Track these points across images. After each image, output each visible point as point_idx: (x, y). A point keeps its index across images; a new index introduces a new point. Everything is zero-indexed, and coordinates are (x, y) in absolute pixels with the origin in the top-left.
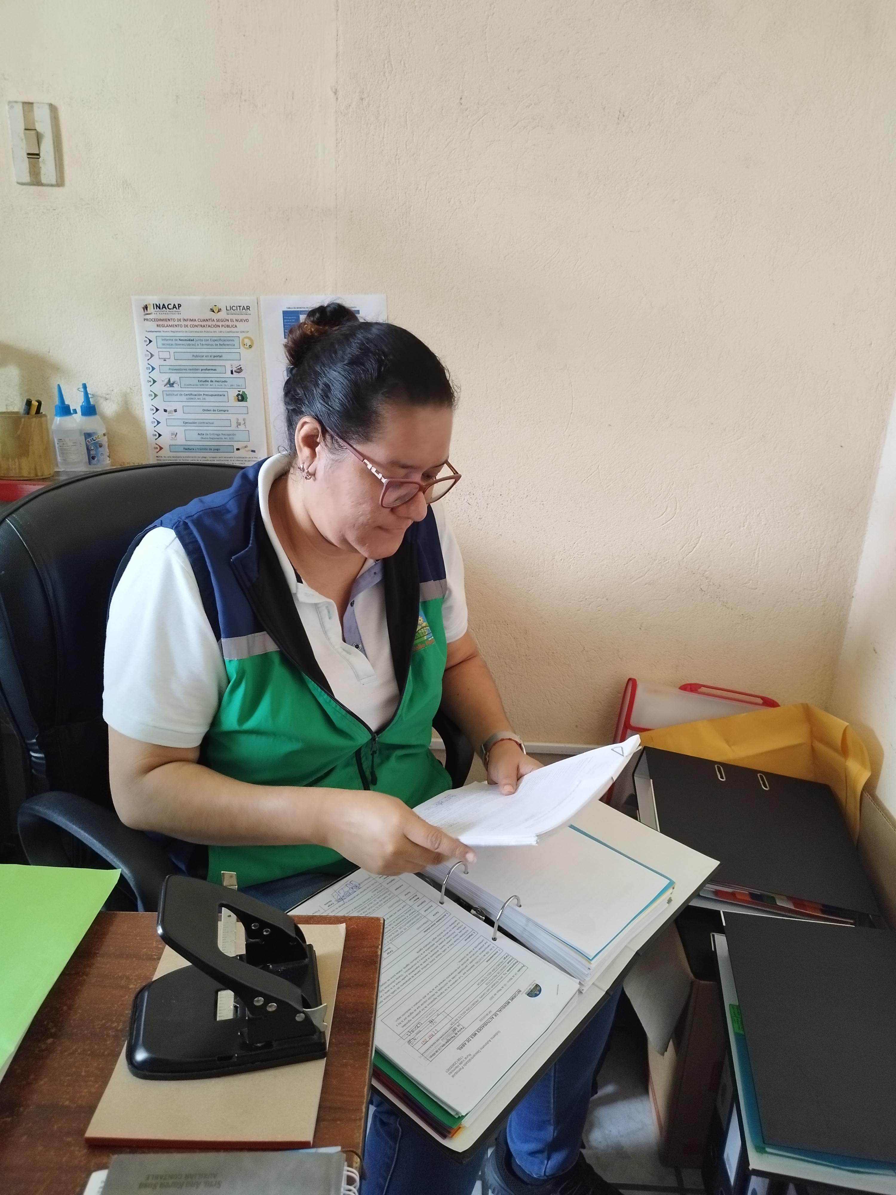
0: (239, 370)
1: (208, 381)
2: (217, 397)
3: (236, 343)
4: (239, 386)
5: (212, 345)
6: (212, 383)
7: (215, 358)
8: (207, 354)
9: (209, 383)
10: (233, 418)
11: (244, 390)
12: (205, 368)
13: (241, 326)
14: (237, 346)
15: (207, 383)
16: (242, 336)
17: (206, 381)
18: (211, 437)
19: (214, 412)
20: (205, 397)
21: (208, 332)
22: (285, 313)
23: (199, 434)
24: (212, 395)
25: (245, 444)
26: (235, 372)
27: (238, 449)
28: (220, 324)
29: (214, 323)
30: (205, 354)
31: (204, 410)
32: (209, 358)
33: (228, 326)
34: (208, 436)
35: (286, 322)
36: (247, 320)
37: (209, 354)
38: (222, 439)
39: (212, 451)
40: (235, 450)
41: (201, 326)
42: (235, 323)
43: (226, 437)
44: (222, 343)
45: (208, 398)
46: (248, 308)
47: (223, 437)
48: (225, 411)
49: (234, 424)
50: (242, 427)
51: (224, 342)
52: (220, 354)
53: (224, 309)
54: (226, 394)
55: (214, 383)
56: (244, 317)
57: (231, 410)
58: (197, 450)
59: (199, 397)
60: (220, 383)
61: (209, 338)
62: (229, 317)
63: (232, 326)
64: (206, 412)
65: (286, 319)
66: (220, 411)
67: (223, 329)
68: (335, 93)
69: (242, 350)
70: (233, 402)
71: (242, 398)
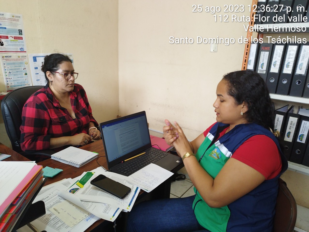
0: (25, 69)
2: (21, 74)
3: (24, 63)
4: (25, 72)
5: (19, 64)
9: (19, 72)
10: (24, 78)
12: (17, 69)
13: (25, 60)
16: (25, 62)
18: (20, 83)
19: (20, 78)
21: (18, 61)
22: (33, 57)
23: (17, 83)
24: (19, 74)
25: (27, 84)
28: (20, 60)
37: (18, 66)
40: (25, 85)
41: (16, 60)
46: (26, 56)
47: (23, 82)
49: (25, 80)
50: (26, 80)
51: (21, 63)
52: (21, 66)
53: (21, 57)
56: (25, 58)
57: (24, 77)
58: (17, 86)
59: (17, 75)
60: (21, 72)
62: (22, 58)
63: (23, 60)
64: (18, 78)
66: (22, 77)
67: (21, 61)
69: (25, 65)
70: (24, 75)
71: (26, 74)
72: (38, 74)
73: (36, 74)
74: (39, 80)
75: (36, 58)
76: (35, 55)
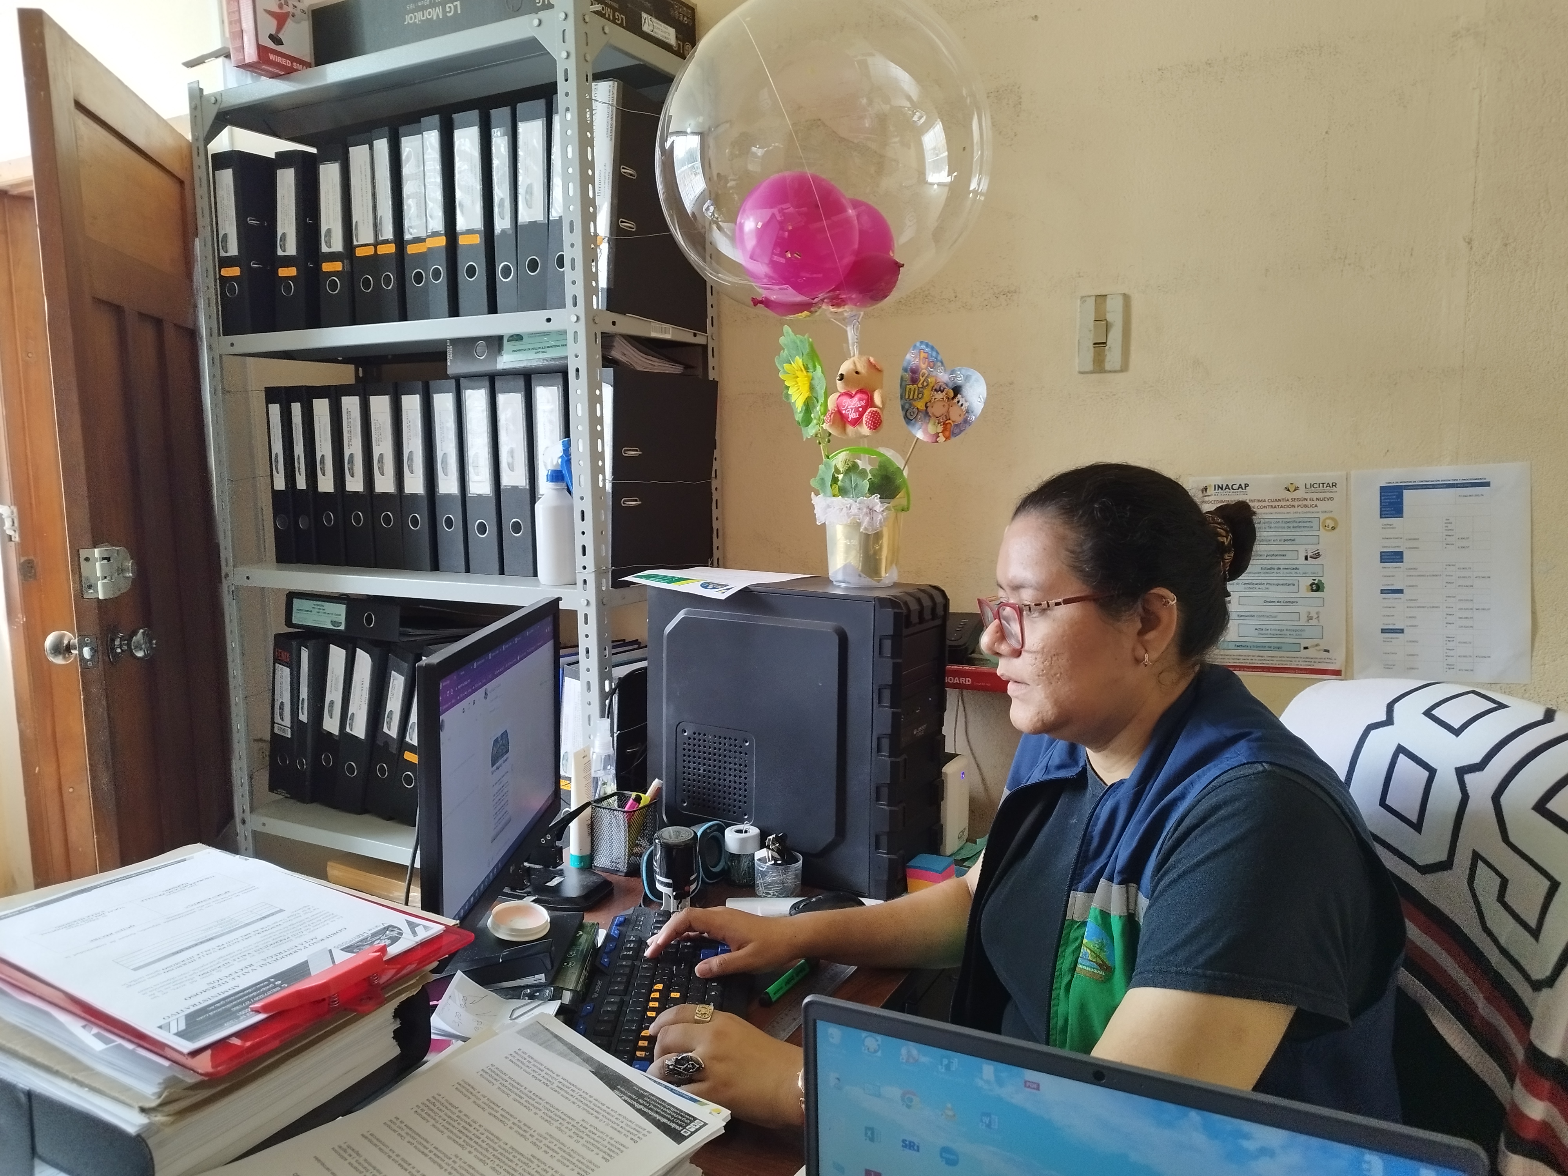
0: (1317, 556)
1: (1274, 569)
2: (1284, 586)
3: (1315, 524)
4: (1314, 573)
5: (1284, 527)
6: (1278, 571)
7: (1286, 542)
8: (1275, 538)
9: (1276, 571)
10: (1303, 611)
11: (1320, 578)
12: (1272, 553)
13: (1323, 505)
14: (1316, 527)
15: (1272, 571)
16: (1322, 517)
17: (1270, 569)
18: (1273, 632)
19: (1279, 604)
20: (1268, 586)
21: (1279, 513)
22: (1382, 489)
23: (1256, 629)
24: (1277, 585)
25: (1316, 642)
26: (1311, 557)
27: (1306, 648)
28: (1296, 503)
29: (1288, 503)
30: (1273, 538)
31: (1266, 602)
32: (1278, 542)
33: (1306, 506)
34: (1269, 632)
35: (1385, 499)
36: (1331, 499)
37: (1279, 538)
38: (1285, 635)
39: (1272, 649)
40: (1302, 648)
41: (1272, 507)
42: (1317, 503)
43: (1292, 633)
44: (1296, 525)
45: (1272, 588)
46: (1334, 485)
47: (1288, 633)
48: (1293, 603)
49: (1304, 618)
50: (1314, 622)
51: (1299, 524)
52: (1292, 538)
53: (1302, 487)
54: (1296, 583)
55: (1281, 571)
56: (1328, 495)
57: (1301, 602)
58: (1252, 648)
59: (1260, 587)
60: (1289, 571)
61: (1280, 520)
62: (1308, 496)
63: (1311, 506)
64: (1268, 604)
65: (1384, 496)
66: (1287, 602)
67: (1300, 509)
68: (1469, 243)
69: (1322, 533)
70: (1304, 592)
71: (1317, 587)
72: (1400, 591)
73: (1383, 592)
74: (1402, 631)
75: (1401, 496)
76: (1393, 476)
